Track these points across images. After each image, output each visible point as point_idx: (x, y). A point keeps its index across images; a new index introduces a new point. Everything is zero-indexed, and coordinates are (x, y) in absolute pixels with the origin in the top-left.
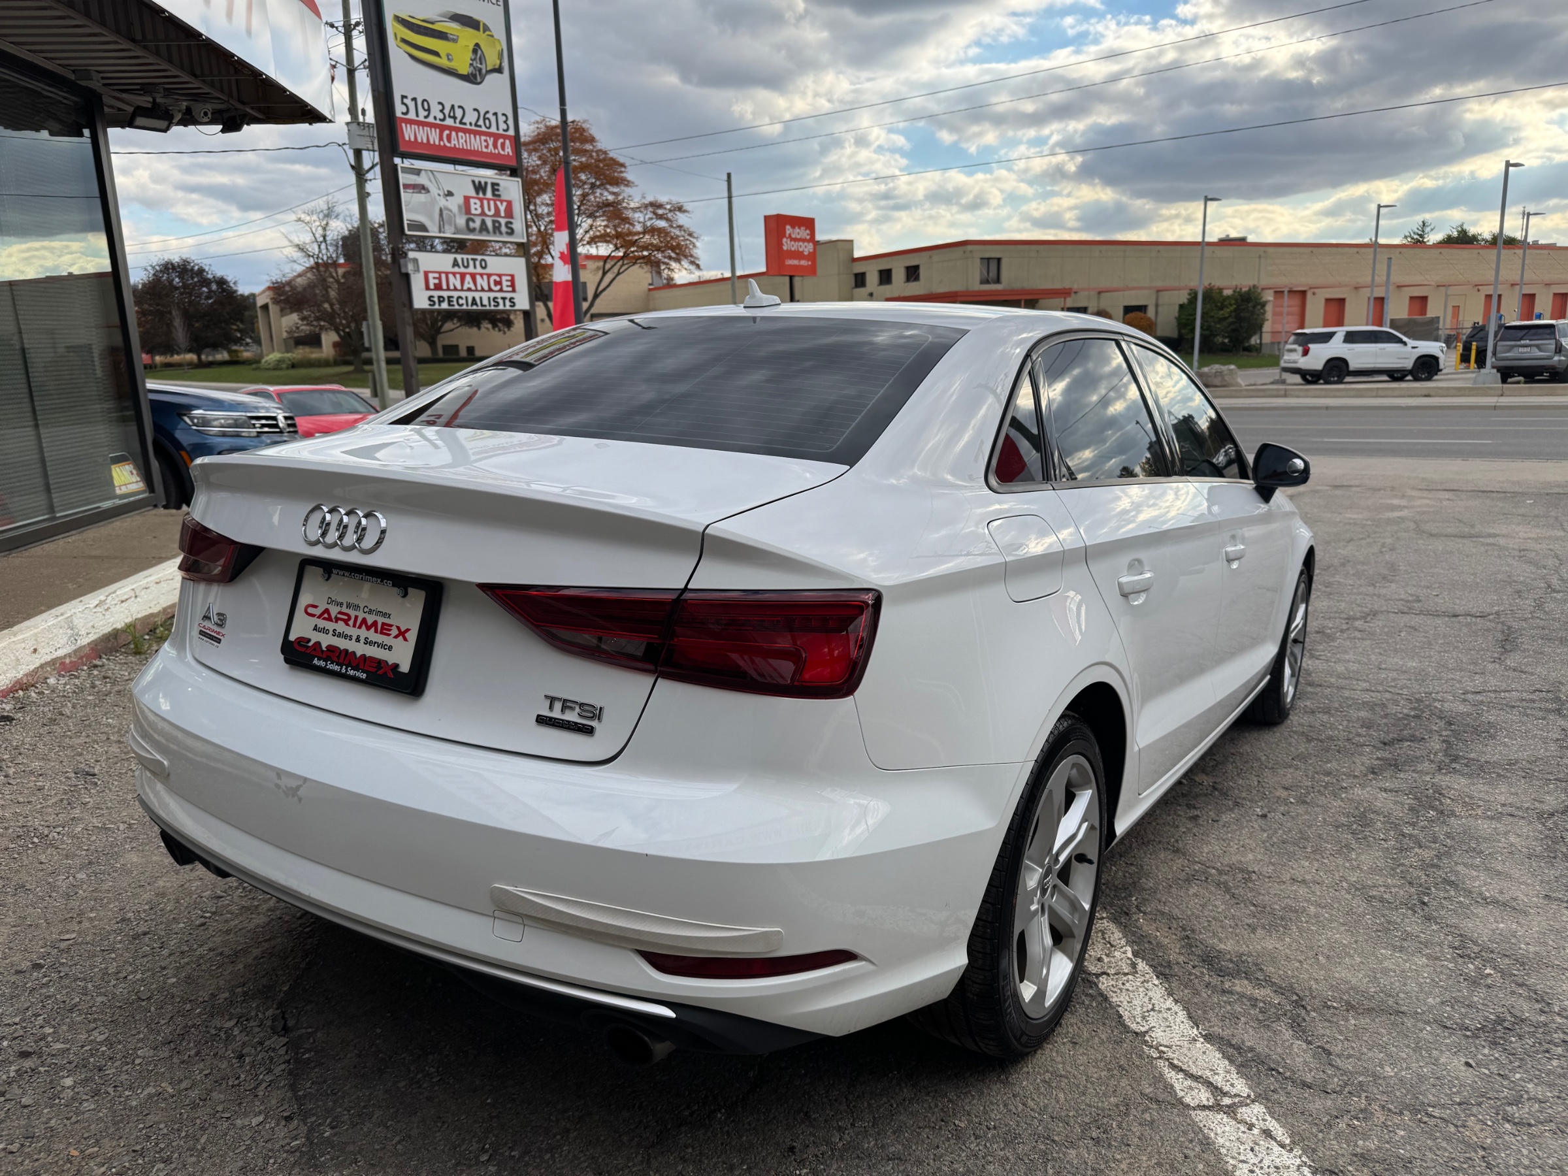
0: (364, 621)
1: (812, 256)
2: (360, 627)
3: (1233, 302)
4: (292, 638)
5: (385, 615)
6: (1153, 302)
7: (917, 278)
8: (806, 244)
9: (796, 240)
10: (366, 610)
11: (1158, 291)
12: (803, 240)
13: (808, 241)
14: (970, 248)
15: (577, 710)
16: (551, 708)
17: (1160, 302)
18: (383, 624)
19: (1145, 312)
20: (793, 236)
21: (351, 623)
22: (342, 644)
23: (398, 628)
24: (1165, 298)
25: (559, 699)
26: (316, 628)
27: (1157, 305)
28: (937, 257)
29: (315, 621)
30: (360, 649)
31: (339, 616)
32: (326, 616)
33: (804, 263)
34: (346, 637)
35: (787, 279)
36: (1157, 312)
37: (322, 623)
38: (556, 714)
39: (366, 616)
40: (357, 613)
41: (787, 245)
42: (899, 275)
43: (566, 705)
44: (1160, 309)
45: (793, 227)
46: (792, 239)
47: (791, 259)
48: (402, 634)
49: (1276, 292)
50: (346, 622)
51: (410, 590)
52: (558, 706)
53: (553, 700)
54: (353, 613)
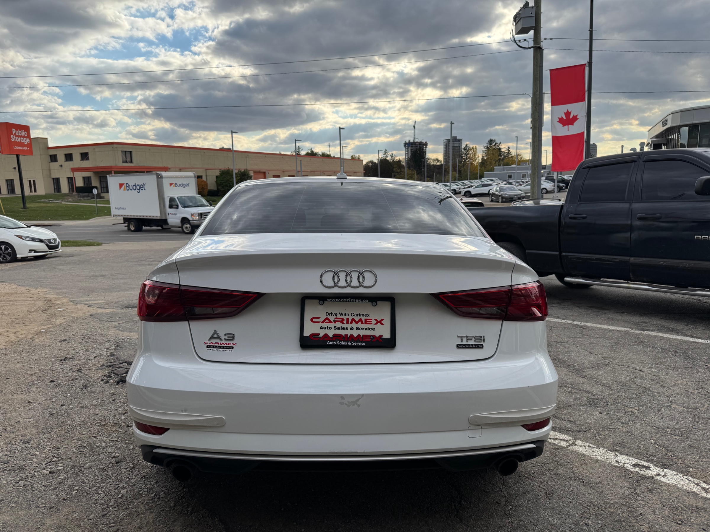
0: (353, 320)
1: (30, 145)
2: (351, 323)
3: (239, 176)
4: (306, 334)
5: (365, 315)
6: (205, 175)
7: (88, 159)
8: (25, 139)
9: (19, 136)
10: (353, 315)
11: (206, 170)
12: (24, 137)
13: (27, 137)
14: (115, 146)
15: (473, 339)
16: (462, 341)
17: (208, 175)
18: (366, 320)
19: (202, 178)
20: (17, 134)
21: (345, 322)
22: (343, 332)
23: (376, 320)
24: (209, 173)
25: (464, 337)
26: (321, 328)
27: (206, 176)
28: (97, 149)
29: (320, 325)
30: (355, 333)
31: (335, 320)
32: (327, 321)
33: (24, 148)
34: (343, 329)
35: (15, 156)
36: (207, 179)
37: (325, 325)
38: (464, 342)
39: (354, 317)
40: (348, 317)
41: (13, 139)
42: (77, 157)
43: (468, 338)
44: (208, 178)
45: (17, 130)
46: (16, 136)
47: (17, 146)
48: (380, 322)
49: (254, 172)
50: (342, 322)
51: (378, 302)
52: (464, 340)
53: (461, 337)
54: (345, 318)
